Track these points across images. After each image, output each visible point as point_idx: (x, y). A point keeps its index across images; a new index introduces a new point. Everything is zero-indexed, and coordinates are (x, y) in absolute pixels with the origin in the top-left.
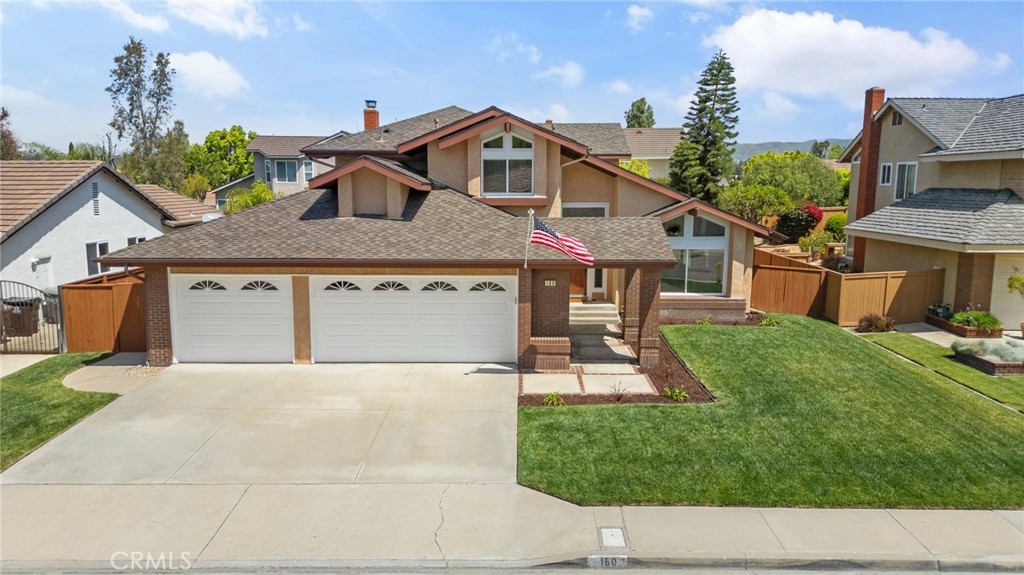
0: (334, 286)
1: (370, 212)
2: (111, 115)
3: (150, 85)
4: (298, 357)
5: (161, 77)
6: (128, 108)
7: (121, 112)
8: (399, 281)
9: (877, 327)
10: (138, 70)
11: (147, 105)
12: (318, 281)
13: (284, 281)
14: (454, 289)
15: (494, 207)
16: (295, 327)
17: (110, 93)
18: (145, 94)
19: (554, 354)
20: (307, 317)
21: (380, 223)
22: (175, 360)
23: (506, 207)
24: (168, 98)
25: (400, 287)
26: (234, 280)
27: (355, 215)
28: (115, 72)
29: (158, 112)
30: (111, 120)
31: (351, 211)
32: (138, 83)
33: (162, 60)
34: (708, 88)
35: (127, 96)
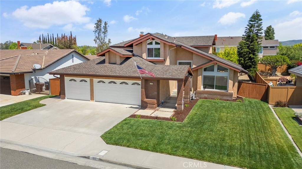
0: (99, 82)
1: (113, 62)
2: (94, 38)
3: (103, 30)
4: (91, 99)
5: (105, 28)
6: (98, 36)
7: (96, 37)
8: (114, 81)
9: (280, 105)
10: (100, 26)
11: (102, 35)
12: (96, 80)
13: (88, 79)
14: (127, 84)
15: (149, 61)
16: (91, 92)
17: (94, 32)
18: (102, 32)
19: (151, 104)
20: (93, 89)
21: (114, 65)
22: (66, 98)
23: (153, 61)
24: (107, 33)
25: (115, 83)
26: (78, 79)
27: (109, 63)
28: (95, 27)
29: (104, 37)
30: (94, 39)
31: (108, 62)
32: (100, 30)
33: (106, 24)
34: (252, 23)
35: (97, 33)
